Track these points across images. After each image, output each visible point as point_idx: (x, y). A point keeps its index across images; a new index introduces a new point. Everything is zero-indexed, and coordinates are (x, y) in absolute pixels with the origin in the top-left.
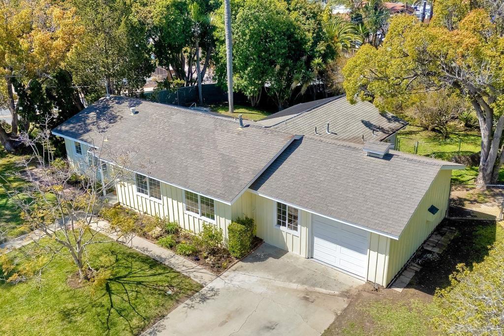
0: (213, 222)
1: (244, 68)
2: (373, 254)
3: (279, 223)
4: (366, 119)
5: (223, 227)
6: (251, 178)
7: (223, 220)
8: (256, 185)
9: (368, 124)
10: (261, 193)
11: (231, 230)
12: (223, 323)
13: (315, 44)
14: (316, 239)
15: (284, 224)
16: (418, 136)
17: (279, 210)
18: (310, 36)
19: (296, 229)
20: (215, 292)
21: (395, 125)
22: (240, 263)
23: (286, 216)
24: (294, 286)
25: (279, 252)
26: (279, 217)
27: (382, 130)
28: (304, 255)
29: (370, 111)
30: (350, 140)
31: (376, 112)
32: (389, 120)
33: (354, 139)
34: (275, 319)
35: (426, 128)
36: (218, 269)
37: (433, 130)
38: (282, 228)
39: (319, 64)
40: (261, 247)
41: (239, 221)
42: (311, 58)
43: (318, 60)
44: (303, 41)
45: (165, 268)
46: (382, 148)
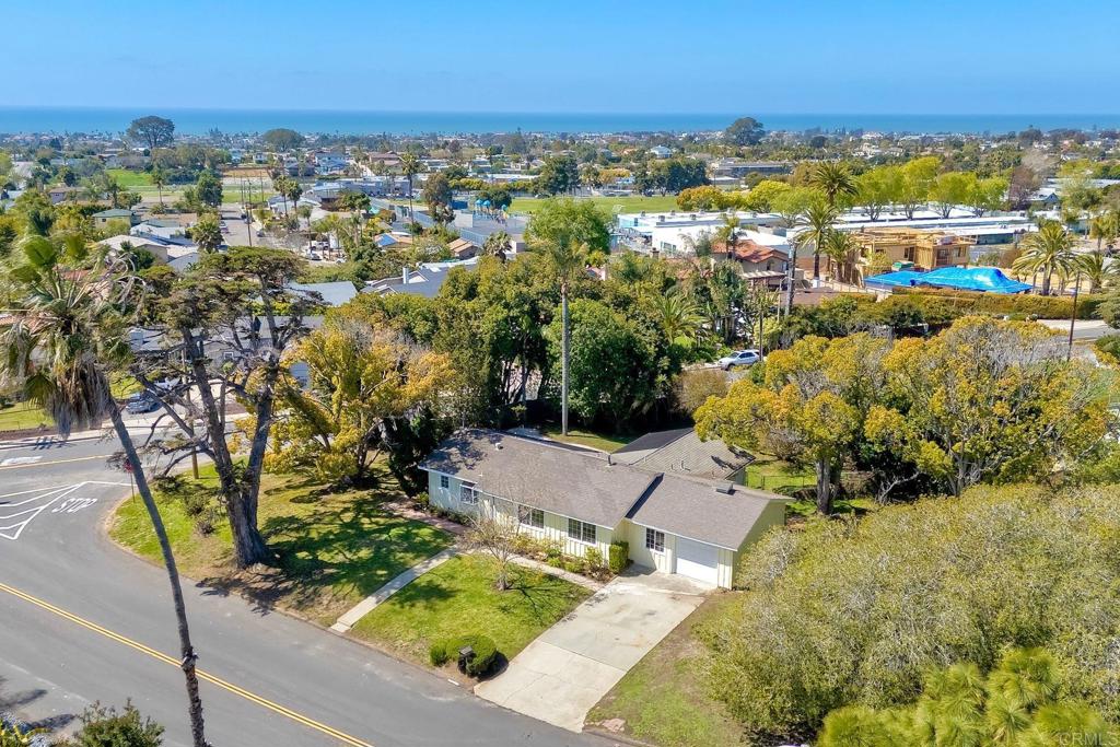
0: (594, 546)
1: (580, 388)
2: (722, 566)
3: (648, 546)
4: (716, 456)
5: (603, 550)
6: (626, 510)
7: (603, 545)
8: (630, 514)
9: (717, 461)
10: (633, 521)
11: (611, 550)
12: (617, 612)
13: (657, 358)
14: (679, 560)
15: (652, 547)
16: (771, 467)
17: (648, 536)
18: (652, 349)
19: (662, 550)
20: (605, 597)
21: (742, 461)
22: (619, 578)
23: (654, 539)
24: (664, 591)
25: (648, 569)
26: (648, 540)
27: (730, 466)
28: (669, 570)
29: (718, 446)
30: (702, 476)
31: (725, 447)
32: (737, 456)
33: (705, 475)
34: (654, 609)
35: (780, 458)
36: (603, 581)
37: (788, 460)
38: (651, 550)
39: (663, 382)
40: (633, 566)
41: (616, 543)
42: (654, 375)
43: (662, 378)
44: (644, 356)
45: (562, 581)
46: (727, 485)
